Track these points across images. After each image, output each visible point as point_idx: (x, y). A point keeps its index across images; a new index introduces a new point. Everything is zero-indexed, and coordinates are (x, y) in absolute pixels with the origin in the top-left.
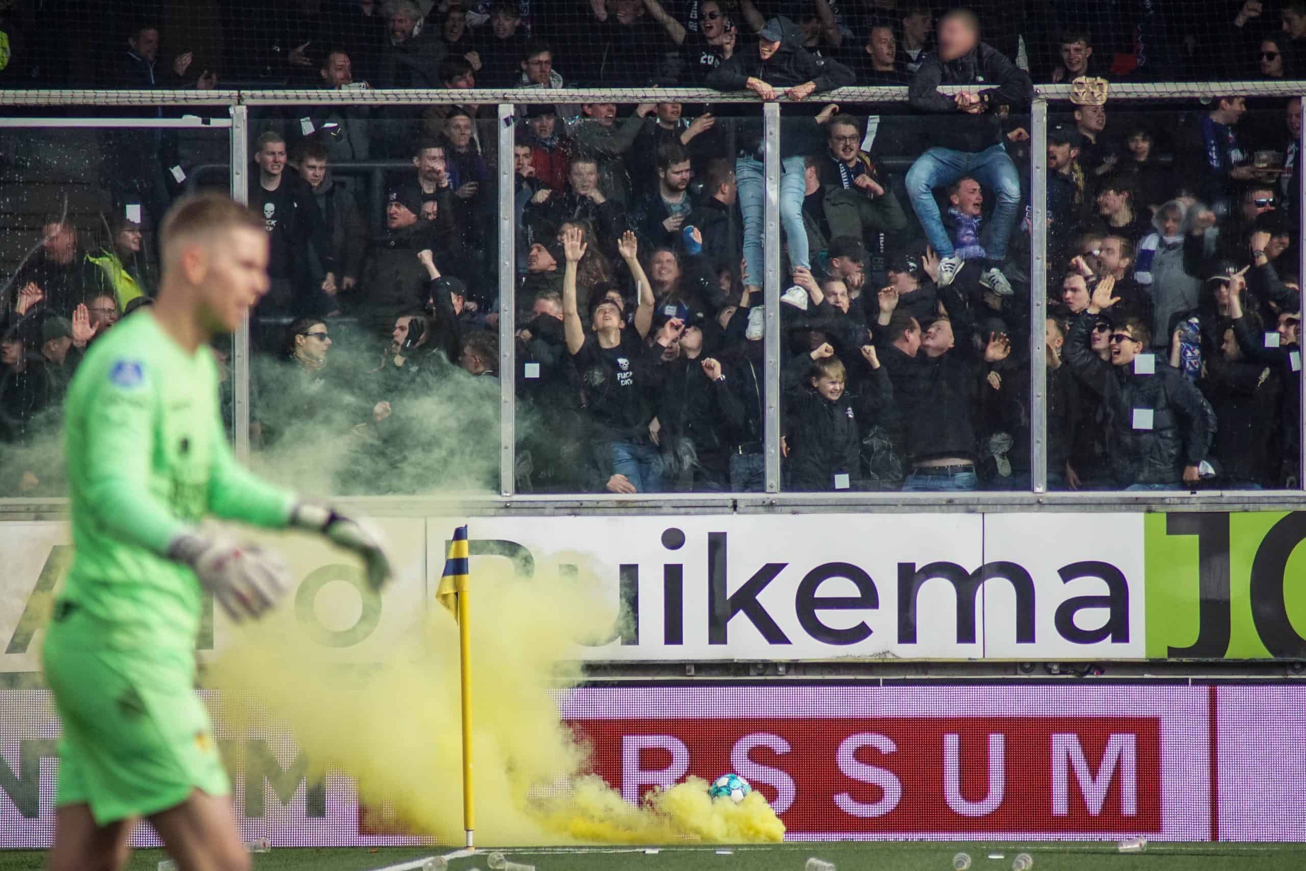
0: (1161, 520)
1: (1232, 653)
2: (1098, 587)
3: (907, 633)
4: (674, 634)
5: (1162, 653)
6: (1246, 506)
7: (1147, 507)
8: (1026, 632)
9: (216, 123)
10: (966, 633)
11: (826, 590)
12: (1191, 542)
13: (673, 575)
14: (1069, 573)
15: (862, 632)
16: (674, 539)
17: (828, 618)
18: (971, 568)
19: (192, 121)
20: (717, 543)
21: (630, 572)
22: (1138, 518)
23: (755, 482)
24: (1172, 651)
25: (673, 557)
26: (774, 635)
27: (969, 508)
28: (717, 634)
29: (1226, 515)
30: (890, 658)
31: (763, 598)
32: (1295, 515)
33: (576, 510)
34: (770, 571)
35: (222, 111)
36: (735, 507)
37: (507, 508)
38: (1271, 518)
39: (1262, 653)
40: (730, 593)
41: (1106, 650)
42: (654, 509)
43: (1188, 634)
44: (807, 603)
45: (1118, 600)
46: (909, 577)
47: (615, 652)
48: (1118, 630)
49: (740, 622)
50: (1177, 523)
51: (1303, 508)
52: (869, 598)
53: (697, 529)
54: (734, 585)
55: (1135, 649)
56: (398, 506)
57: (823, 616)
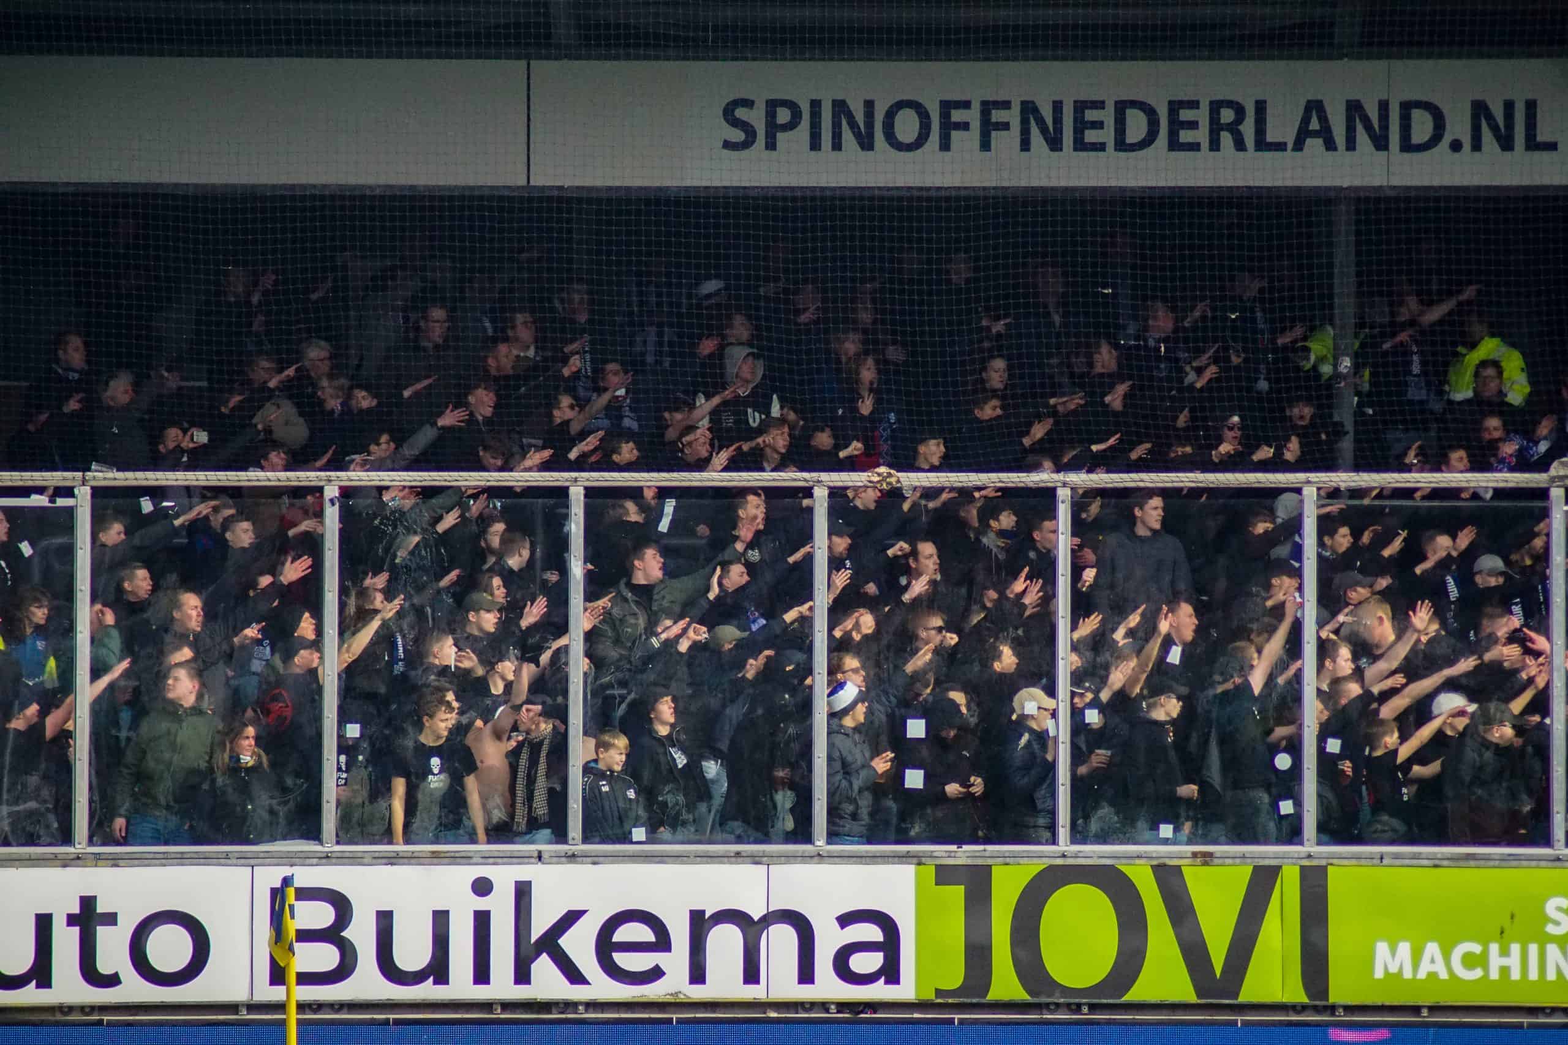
0: (931, 871)
1: (993, 995)
2: (872, 933)
3: (698, 975)
4: (482, 975)
5: (931, 996)
6: (1007, 861)
7: (919, 860)
8: (806, 975)
9: (61, 502)
10: (751, 975)
11: (623, 934)
12: (957, 893)
13: (482, 920)
14: (845, 921)
15: (656, 973)
16: (482, 887)
17: (625, 961)
18: (756, 915)
19: (39, 500)
20: (523, 892)
21: (441, 919)
22: (909, 870)
23: (558, 834)
24: (939, 993)
25: (482, 903)
26: (575, 976)
27: (755, 860)
28: (522, 976)
29: (989, 867)
30: (681, 998)
31: (563, 942)
32: (1051, 868)
33: (392, 860)
34: (571, 918)
35: (69, 492)
36: (540, 858)
37: (328, 858)
38: (1029, 872)
39: (1020, 994)
40: (535, 936)
41: (879, 991)
42: (465, 859)
43: (954, 977)
44: (605, 947)
45: (891, 945)
46: (700, 924)
47: (427, 991)
48: (891, 973)
49: (544, 967)
50: (945, 875)
51: (1060, 862)
52: (663, 943)
53: (504, 877)
54: (538, 929)
55: (906, 990)
56: (227, 856)
57: (620, 959)
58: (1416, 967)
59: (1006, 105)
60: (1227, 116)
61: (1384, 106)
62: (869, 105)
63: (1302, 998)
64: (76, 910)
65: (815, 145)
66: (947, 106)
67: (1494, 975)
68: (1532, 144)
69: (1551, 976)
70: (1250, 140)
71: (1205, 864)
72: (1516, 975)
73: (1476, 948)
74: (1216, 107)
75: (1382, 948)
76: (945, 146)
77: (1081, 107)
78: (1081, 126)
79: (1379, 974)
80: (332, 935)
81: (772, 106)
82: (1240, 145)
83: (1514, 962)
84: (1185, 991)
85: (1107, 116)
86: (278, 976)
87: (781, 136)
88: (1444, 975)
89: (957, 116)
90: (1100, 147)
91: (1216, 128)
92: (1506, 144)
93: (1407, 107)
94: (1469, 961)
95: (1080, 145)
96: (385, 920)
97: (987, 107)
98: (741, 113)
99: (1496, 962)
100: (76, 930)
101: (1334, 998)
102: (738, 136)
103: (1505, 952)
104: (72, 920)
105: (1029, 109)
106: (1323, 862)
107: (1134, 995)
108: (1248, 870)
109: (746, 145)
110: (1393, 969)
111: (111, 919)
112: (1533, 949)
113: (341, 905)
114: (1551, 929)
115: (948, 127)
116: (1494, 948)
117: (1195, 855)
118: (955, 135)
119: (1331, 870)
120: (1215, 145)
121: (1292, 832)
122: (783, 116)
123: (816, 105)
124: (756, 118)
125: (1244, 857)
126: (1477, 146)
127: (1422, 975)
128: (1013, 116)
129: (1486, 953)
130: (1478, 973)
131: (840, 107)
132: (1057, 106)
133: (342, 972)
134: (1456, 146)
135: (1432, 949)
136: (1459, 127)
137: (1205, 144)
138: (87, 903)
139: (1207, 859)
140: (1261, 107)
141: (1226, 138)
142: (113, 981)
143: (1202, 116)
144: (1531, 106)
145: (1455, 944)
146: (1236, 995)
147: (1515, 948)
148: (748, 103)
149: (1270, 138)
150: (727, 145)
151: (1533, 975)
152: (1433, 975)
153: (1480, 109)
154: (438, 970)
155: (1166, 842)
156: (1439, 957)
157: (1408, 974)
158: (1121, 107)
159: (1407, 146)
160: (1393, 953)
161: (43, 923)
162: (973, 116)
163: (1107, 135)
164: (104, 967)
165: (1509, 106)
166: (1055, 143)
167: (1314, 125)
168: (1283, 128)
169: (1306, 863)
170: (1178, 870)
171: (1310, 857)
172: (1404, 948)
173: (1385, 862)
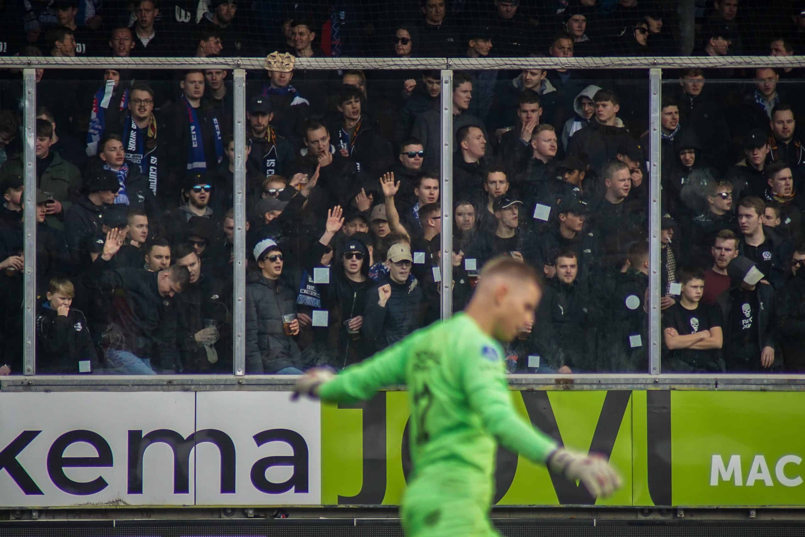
1: (387, 501)
2: (285, 449)
3: (135, 486)
5: (333, 501)
8: (228, 485)
10: (181, 485)
11: (71, 451)
12: (357, 414)
14: (262, 438)
15: (100, 484)
17: (73, 474)
18: (185, 434)
23: (16, 367)
24: (341, 499)
26: (30, 487)
27: (185, 387)
29: (384, 393)
30: (121, 505)
31: (21, 458)
34: (27, 436)
41: (290, 498)
43: (354, 486)
44: (56, 462)
45: (300, 459)
46: (137, 442)
48: (300, 482)
52: (105, 458)
55: (313, 497)
57: (69, 472)
58: (745, 476)
63: (649, 502)
71: (567, 389)
73: (797, 460)
75: (717, 460)
79: (714, 482)
84: (549, 497)
88: (769, 483)
94: (791, 471)
101: (675, 503)
106: (667, 388)
107: (508, 500)
108: (604, 394)
110: (727, 477)
117: (558, 382)
119: (673, 394)
125: (599, 383)
127: (751, 482)
130: (798, 481)
135: (760, 460)
139: (568, 385)
145: (778, 457)
146: (593, 501)
152: (760, 483)
157: (739, 482)
160: (726, 464)
169: (652, 388)
170: (543, 395)
171: (656, 383)
172: (736, 460)
173: (719, 387)
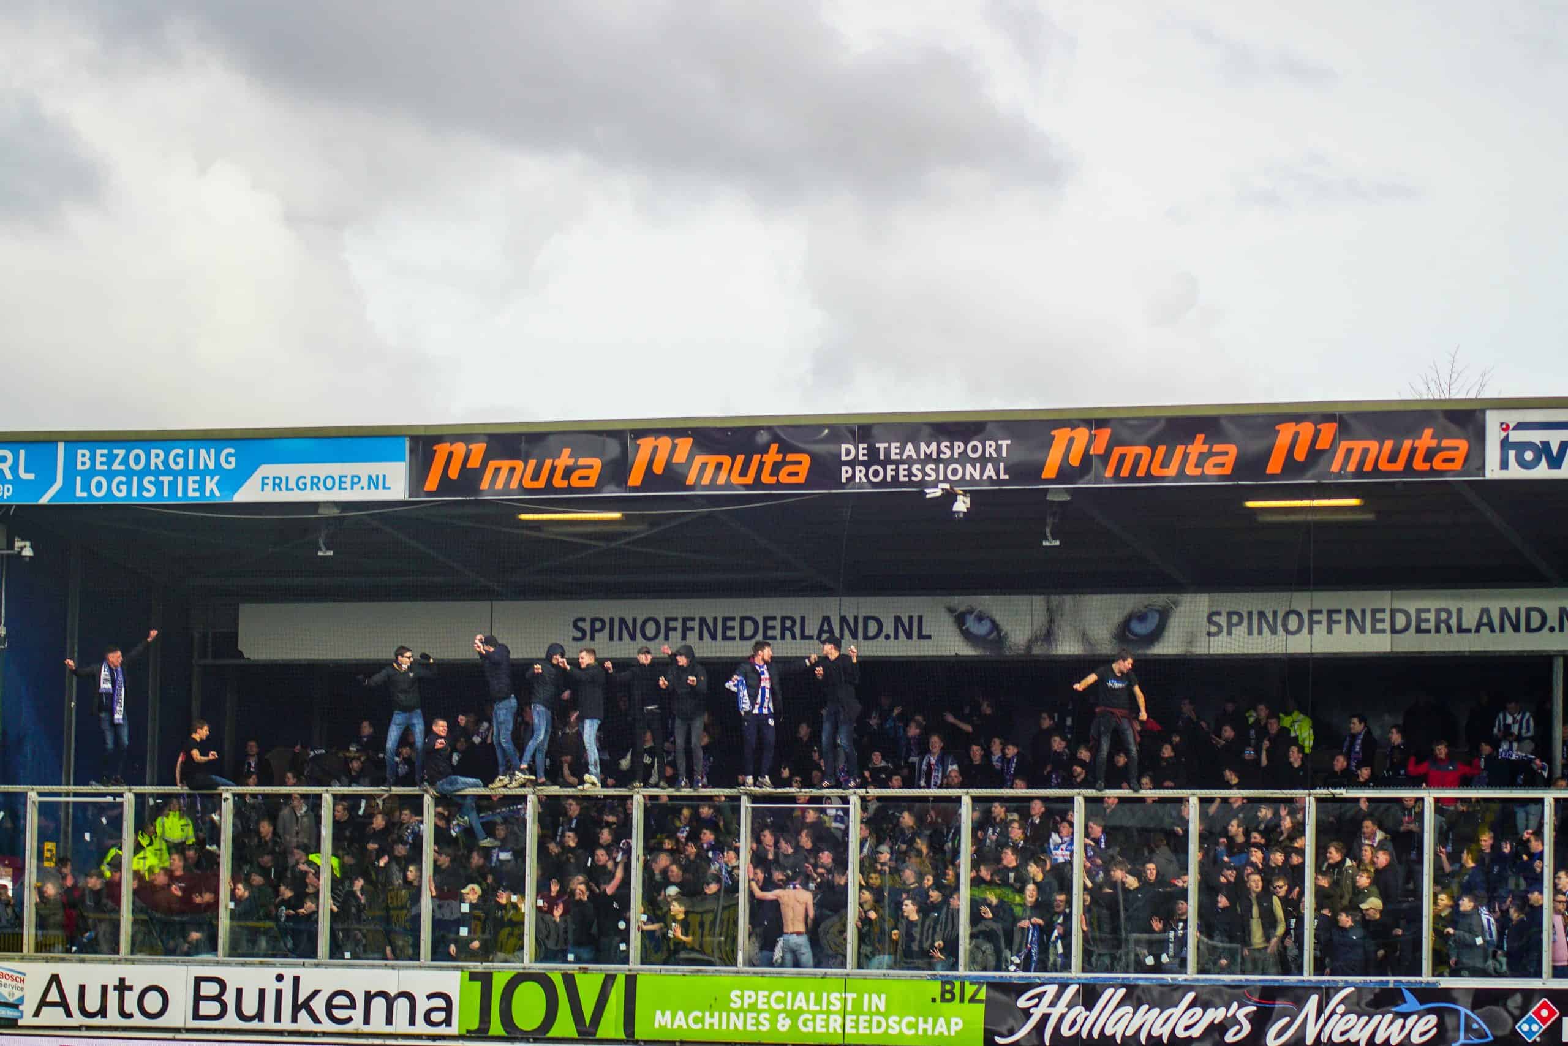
0: (467, 975)
1: (491, 1033)
2: (440, 1003)
3: (367, 1021)
4: (278, 1019)
5: (464, 1032)
6: (500, 970)
7: (462, 969)
8: (412, 1022)
9: (118, 800)
10: (389, 1022)
11: (337, 1001)
12: (478, 985)
13: (279, 993)
14: (430, 997)
15: (349, 1019)
16: (280, 978)
17: (336, 1013)
18: (393, 994)
19: (110, 799)
20: (296, 980)
21: (262, 992)
22: (458, 973)
23: (313, 954)
24: (468, 1031)
25: (279, 985)
26: (316, 1020)
27: (393, 968)
28: (294, 1020)
29: (491, 974)
30: (360, 1031)
31: (311, 1004)
32: (519, 974)
33: (243, 964)
34: (316, 993)
35: (121, 795)
36: (304, 965)
37: (218, 963)
38: (509, 975)
39: (503, 1033)
40: (300, 1002)
41: (443, 1030)
42: (273, 965)
43: (475, 1025)
44: (329, 1007)
45: (448, 1010)
46: (369, 997)
47: (255, 1025)
48: (448, 1022)
49: (303, 1014)
50: (473, 977)
51: (521, 971)
52: (353, 1006)
53: (289, 973)
54: (301, 999)
55: (454, 1030)
56: (177, 961)
57: (336, 1012)
58: (673, 1023)
59: (693, 619)
60: (788, 623)
61: (856, 619)
62: (635, 620)
63: (623, 1036)
64: (117, 984)
65: (611, 638)
66: (667, 620)
67: (707, 1027)
68: (921, 636)
69: (732, 1027)
70: (798, 635)
71: (585, 973)
72: (716, 1027)
73: (699, 1014)
74: (783, 619)
75: (659, 1013)
76: (667, 638)
77: (725, 620)
78: (725, 628)
79: (657, 1026)
80: (218, 998)
81: (593, 621)
82: (794, 637)
83: (716, 1020)
84: (572, 1032)
85: (736, 624)
86: (196, 1016)
87: (597, 635)
88: (685, 1027)
89: (672, 624)
90: (733, 638)
91: (783, 629)
92: (909, 636)
93: (866, 619)
94: (696, 1020)
95: (725, 638)
96: (239, 992)
97: (685, 620)
98: (580, 624)
99: (708, 1020)
100: (117, 993)
101: (637, 1037)
102: (579, 635)
103: (712, 1016)
104: (115, 988)
105: (703, 621)
106: (635, 973)
107: (550, 1034)
108: (603, 976)
109: (583, 638)
110: (663, 1024)
111: (130, 988)
112: (724, 1015)
113: (222, 984)
114: (732, 1005)
115: (668, 629)
116: (707, 1014)
117: (580, 968)
118: (671, 633)
119: (638, 977)
120: (783, 637)
121: (625, 960)
122: (598, 625)
123: (612, 620)
124: (587, 626)
125: (601, 970)
126: (896, 637)
127: (675, 1026)
128: (696, 625)
129: (704, 1017)
130: (700, 1026)
131: (622, 621)
132: (715, 619)
133: (222, 1015)
134: (887, 637)
135: (680, 1014)
136: (889, 628)
137: (779, 637)
138: (122, 980)
139: (585, 970)
140: (803, 619)
141: (788, 634)
142: (131, 1016)
143: (777, 623)
144: (920, 619)
145: (690, 1012)
146: (595, 1034)
147: (716, 1014)
148: (583, 620)
149: (807, 633)
150: (575, 639)
151: (724, 1027)
152: (680, 1027)
153: (898, 620)
154: (260, 1016)
155: (570, 962)
156: (683, 1020)
157: (669, 1026)
158: (743, 619)
159: (866, 637)
160: (663, 1016)
161: (104, 989)
162: (678, 625)
163: (736, 633)
164: (127, 1010)
165: (911, 618)
166: (714, 637)
167: (826, 628)
168: (812, 629)
169: (628, 973)
170: (572, 976)
171: (630, 970)
172: (668, 1013)
173: (663, 973)
